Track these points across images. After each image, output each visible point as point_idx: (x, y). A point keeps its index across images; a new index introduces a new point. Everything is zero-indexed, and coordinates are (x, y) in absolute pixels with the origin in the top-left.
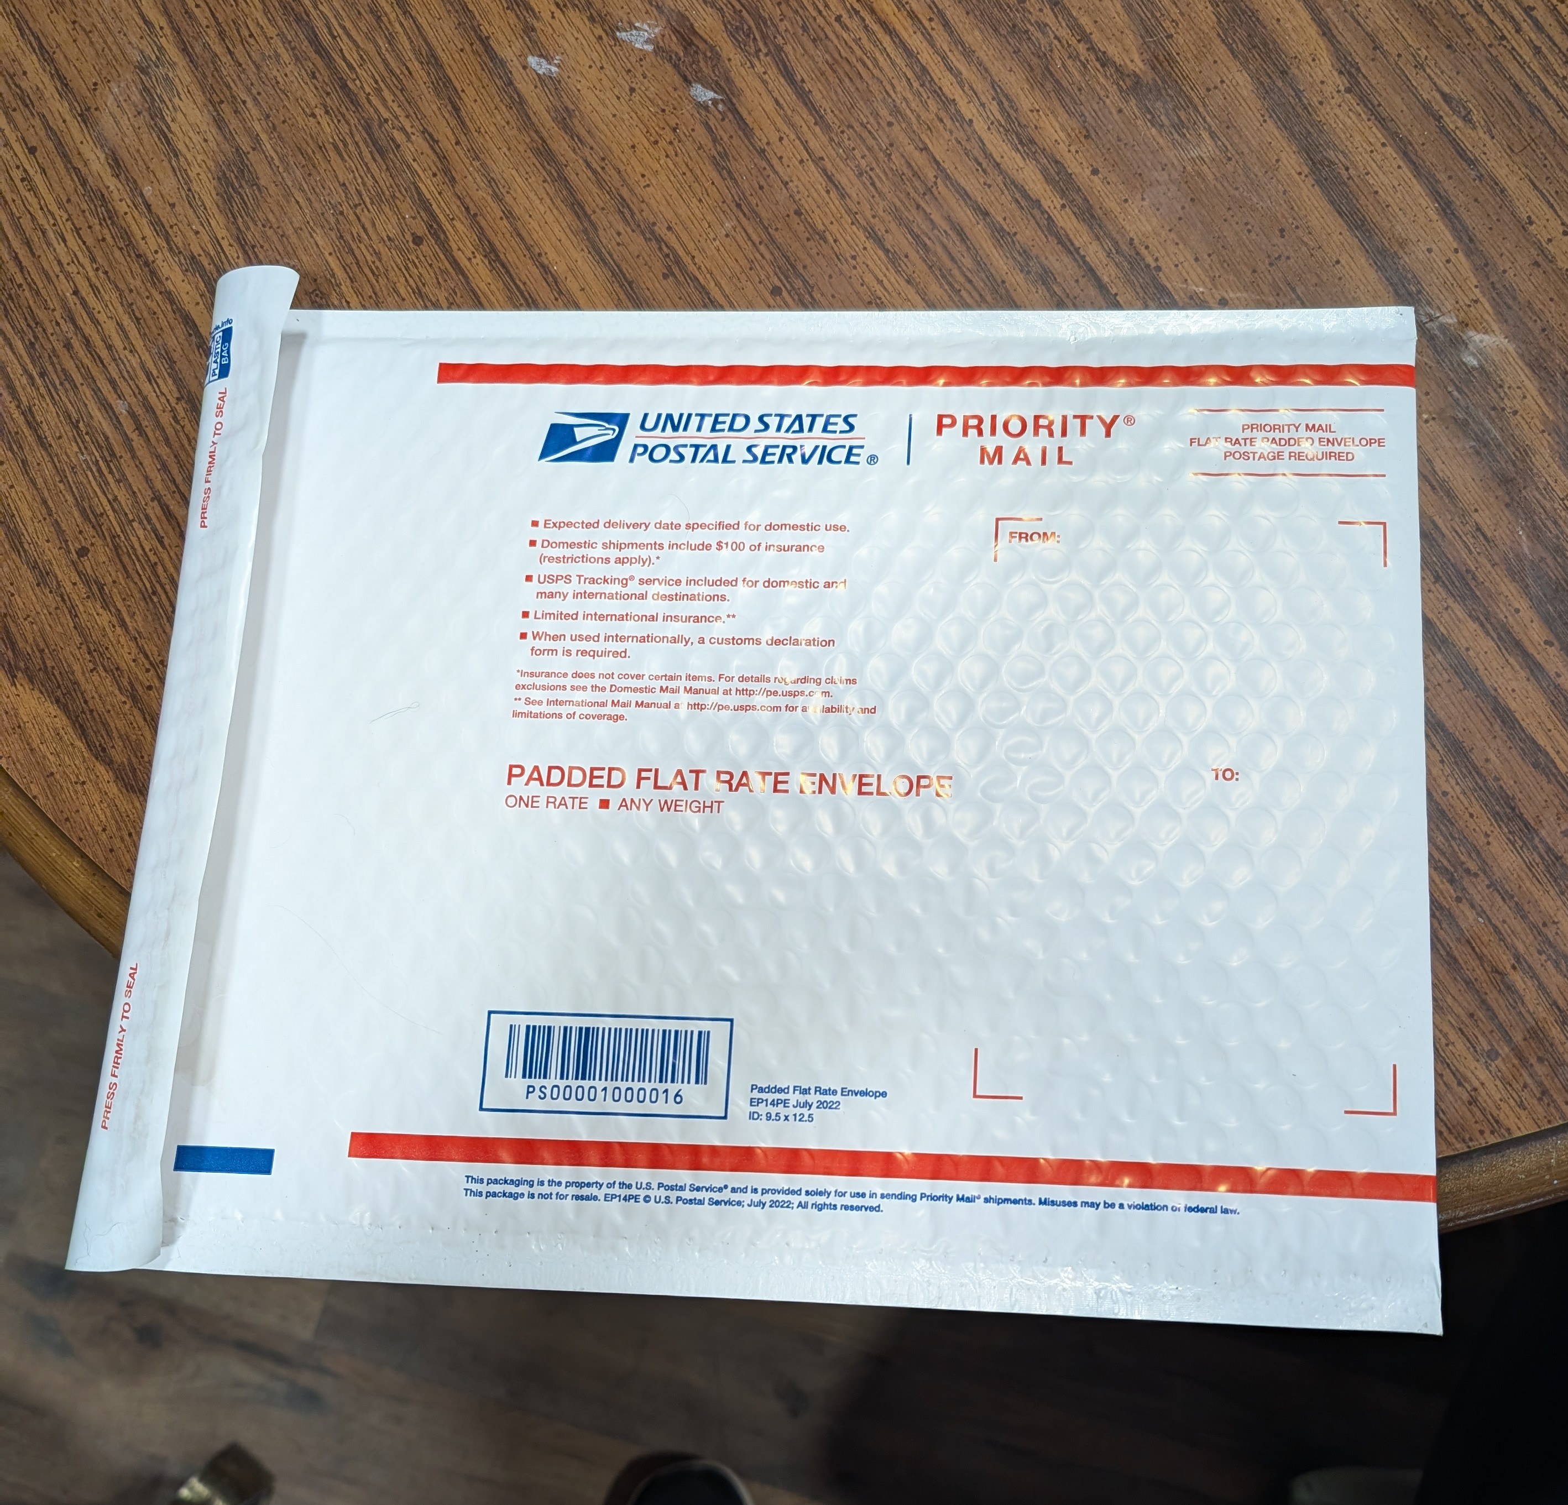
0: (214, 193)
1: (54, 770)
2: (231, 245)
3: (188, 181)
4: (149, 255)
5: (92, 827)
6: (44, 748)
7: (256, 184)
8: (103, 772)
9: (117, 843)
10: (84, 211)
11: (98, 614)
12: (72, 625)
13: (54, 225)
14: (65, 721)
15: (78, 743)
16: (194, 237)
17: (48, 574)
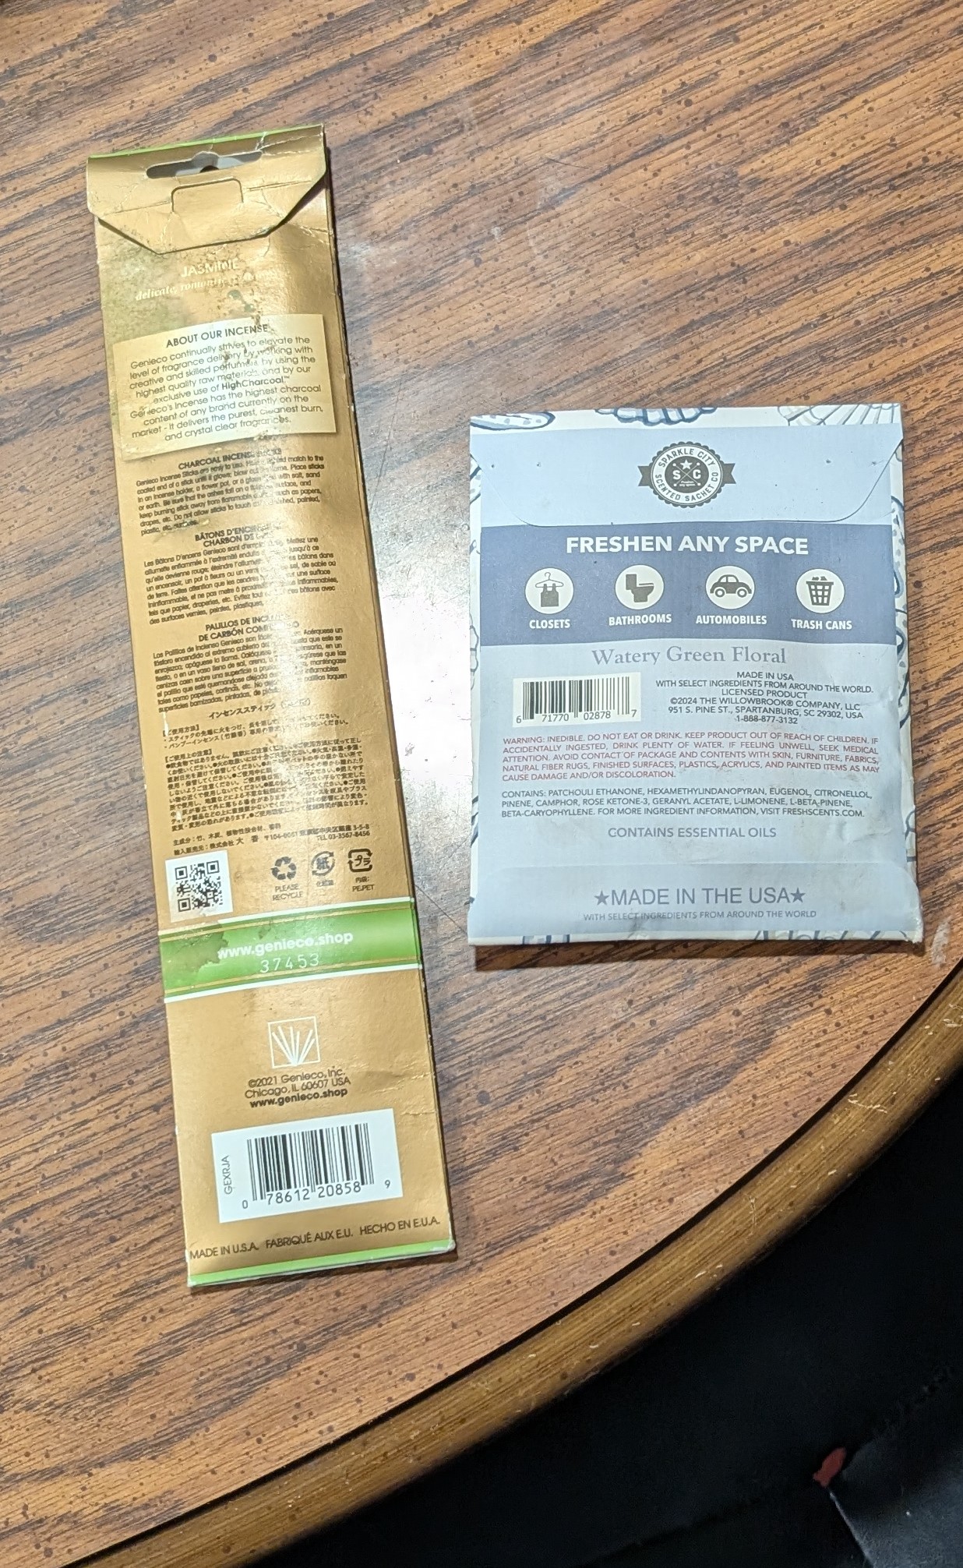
0: (58, 946)
1: (736, 1130)
2: (129, 928)
3: (37, 975)
4: (123, 1022)
5: (806, 1087)
6: (709, 1142)
7: (56, 898)
8: (744, 1074)
9: (825, 1059)
10: (51, 1099)
11: (560, 1081)
12: (569, 1110)
13: (62, 1134)
14: (681, 1117)
15: (708, 1104)
16: (111, 970)
17: (504, 1139)
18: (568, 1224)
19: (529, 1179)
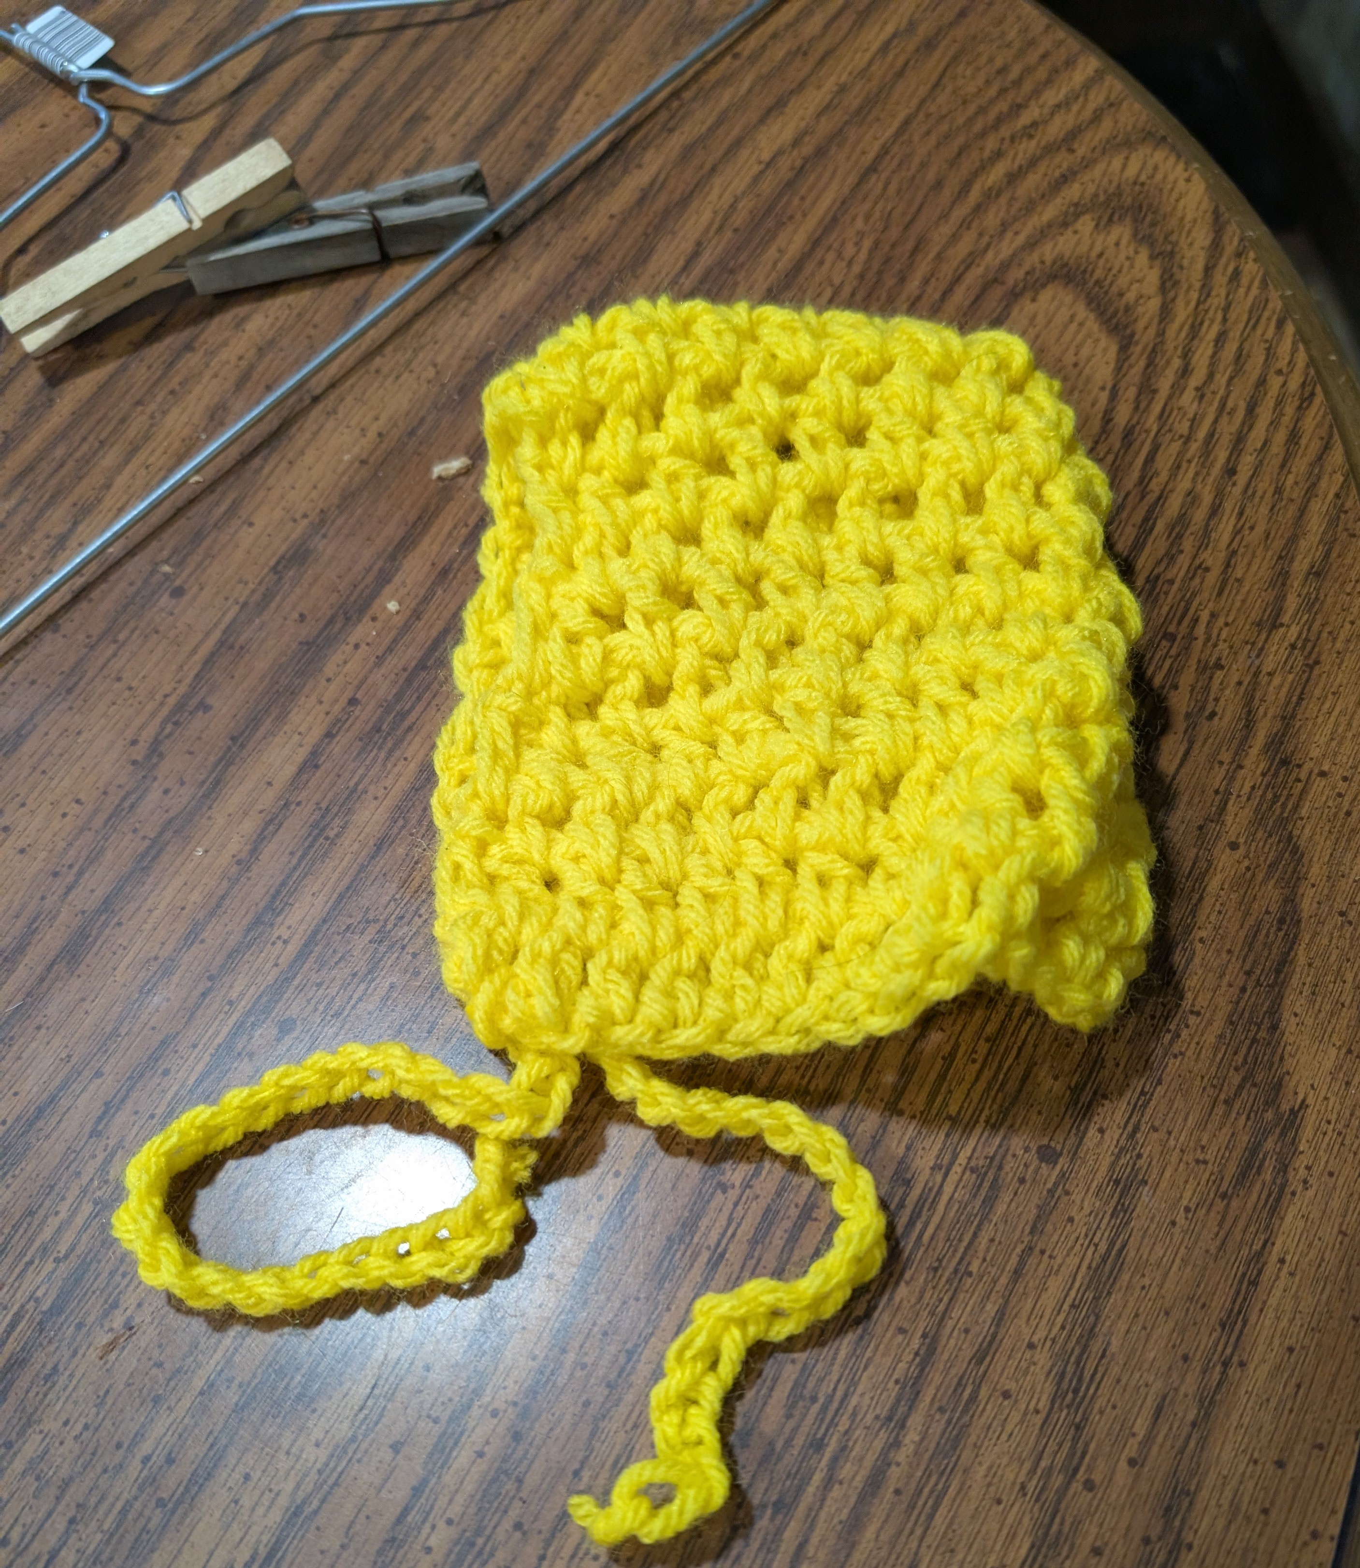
18: (1288, 1219)
19: (1193, 1206)
